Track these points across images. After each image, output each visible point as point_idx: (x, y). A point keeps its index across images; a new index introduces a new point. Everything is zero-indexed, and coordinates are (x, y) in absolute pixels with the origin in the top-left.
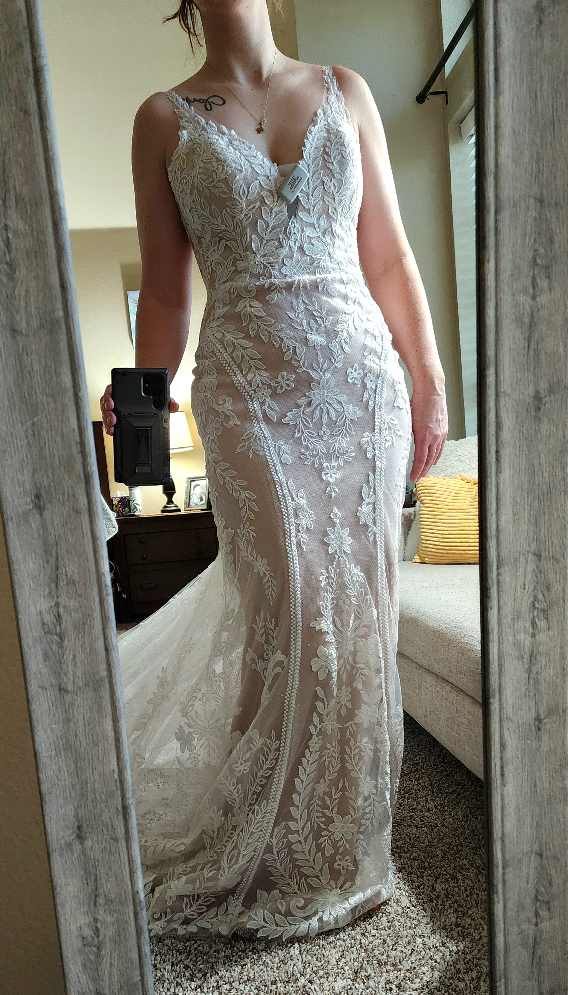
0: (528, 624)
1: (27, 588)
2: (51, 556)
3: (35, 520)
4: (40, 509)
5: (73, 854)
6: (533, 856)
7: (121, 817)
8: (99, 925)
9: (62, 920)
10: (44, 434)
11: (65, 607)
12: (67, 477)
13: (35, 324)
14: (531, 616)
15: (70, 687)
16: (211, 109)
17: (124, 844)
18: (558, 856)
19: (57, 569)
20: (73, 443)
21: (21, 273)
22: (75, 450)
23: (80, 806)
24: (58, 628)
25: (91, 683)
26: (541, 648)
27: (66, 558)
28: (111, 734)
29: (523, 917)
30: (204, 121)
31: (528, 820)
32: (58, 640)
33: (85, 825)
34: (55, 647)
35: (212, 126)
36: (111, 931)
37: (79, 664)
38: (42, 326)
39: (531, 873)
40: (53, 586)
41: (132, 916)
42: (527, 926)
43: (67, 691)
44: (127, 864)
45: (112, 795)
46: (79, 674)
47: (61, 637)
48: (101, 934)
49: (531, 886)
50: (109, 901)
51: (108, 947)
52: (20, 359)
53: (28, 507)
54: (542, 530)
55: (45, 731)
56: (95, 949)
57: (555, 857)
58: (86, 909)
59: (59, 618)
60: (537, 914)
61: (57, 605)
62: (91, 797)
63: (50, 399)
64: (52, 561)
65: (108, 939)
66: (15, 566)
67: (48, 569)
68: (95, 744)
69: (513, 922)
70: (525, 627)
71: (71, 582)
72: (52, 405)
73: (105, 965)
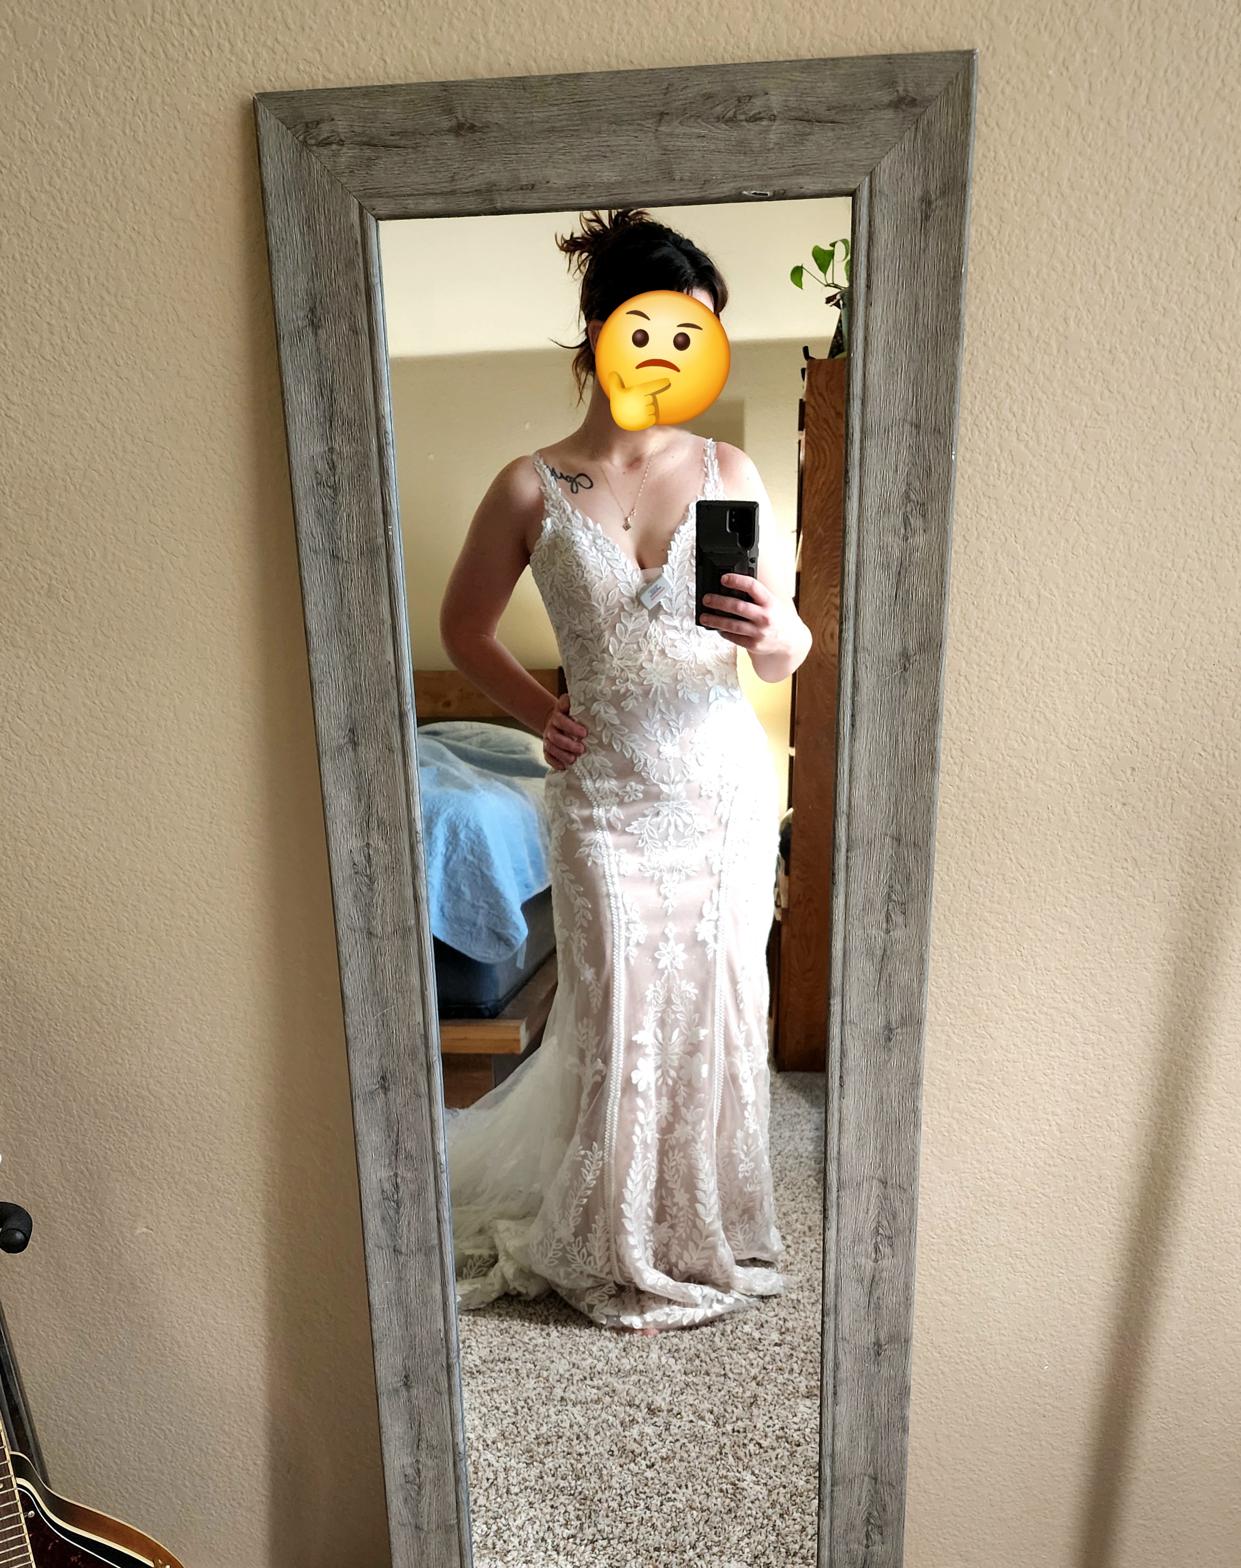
0: (871, 1249)
1: (369, 1158)
2: (393, 1131)
3: (380, 1100)
4: (385, 1089)
5: (399, 1398)
6: (866, 1479)
7: (445, 1373)
8: (421, 1467)
9: (386, 1456)
10: (393, 1025)
11: (402, 1178)
12: (410, 1064)
13: (389, 929)
14: (874, 1241)
15: (404, 1250)
16: (577, 492)
17: (447, 1397)
18: (894, 1484)
19: (397, 1144)
20: (418, 1036)
21: (379, 885)
22: (419, 1042)
23: (407, 1357)
24: (396, 1196)
25: (423, 1249)
26: (884, 1274)
27: (405, 1136)
28: (439, 1297)
29: (852, 1536)
30: (570, 508)
31: (863, 1443)
32: (395, 1206)
33: (411, 1376)
34: (392, 1213)
35: (577, 517)
36: (431, 1475)
37: (413, 1230)
38: (395, 932)
39: (864, 1495)
40: (393, 1157)
41: (451, 1464)
42: (856, 1546)
43: (401, 1253)
44: (449, 1416)
45: (437, 1352)
46: (413, 1239)
47: (397, 1204)
48: (422, 1475)
49: (863, 1507)
50: (431, 1447)
51: (427, 1489)
52: (374, 958)
53: (374, 1087)
54: (890, 1157)
55: (379, 1286)
56: (416, 1487)
57: (890, 1484)
58: (409, 1450)
59: (397, 1187)
60: (868, 1536)
61: (396, 1175)
62: (419, 1350)
63: (399, 995)
64: (394, 1136)
65: (428, 1480)
66: (360, 1138)
67: (389, 1143)
68: (425, 1304)
69: (840, 1540)
70: (866, 1250)
71: (409, 1156)
72: (401, 1000)
73: (425, 1503)
